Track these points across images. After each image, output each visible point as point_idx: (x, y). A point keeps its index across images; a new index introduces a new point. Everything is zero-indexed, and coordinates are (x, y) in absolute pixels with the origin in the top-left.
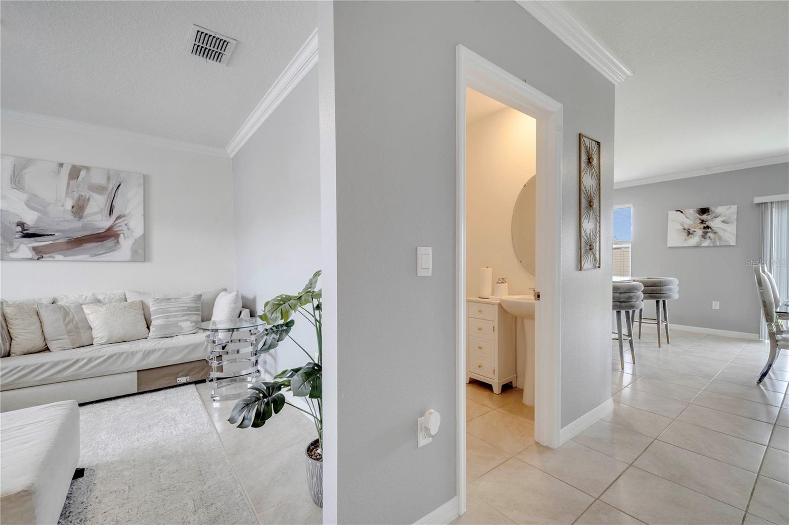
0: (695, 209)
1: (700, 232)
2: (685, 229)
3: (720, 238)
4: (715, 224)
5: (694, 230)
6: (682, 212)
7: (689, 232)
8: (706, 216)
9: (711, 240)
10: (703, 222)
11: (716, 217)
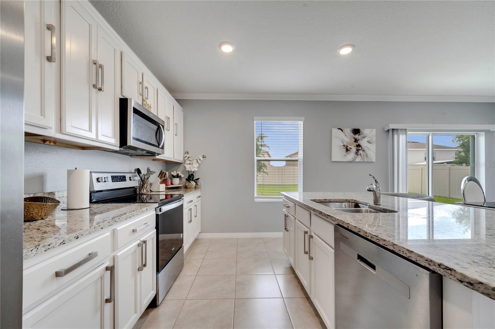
0: (351, 129)
1: (354, 149)
2: (344, 146)
3: (367, 156)
4: (363, 143)
5: (351, 147)
6: (342, 131)
7: (347, 149)
8: (358, 136)
9: (361, 156)
10: (356, 141)
11: (365, 138)
